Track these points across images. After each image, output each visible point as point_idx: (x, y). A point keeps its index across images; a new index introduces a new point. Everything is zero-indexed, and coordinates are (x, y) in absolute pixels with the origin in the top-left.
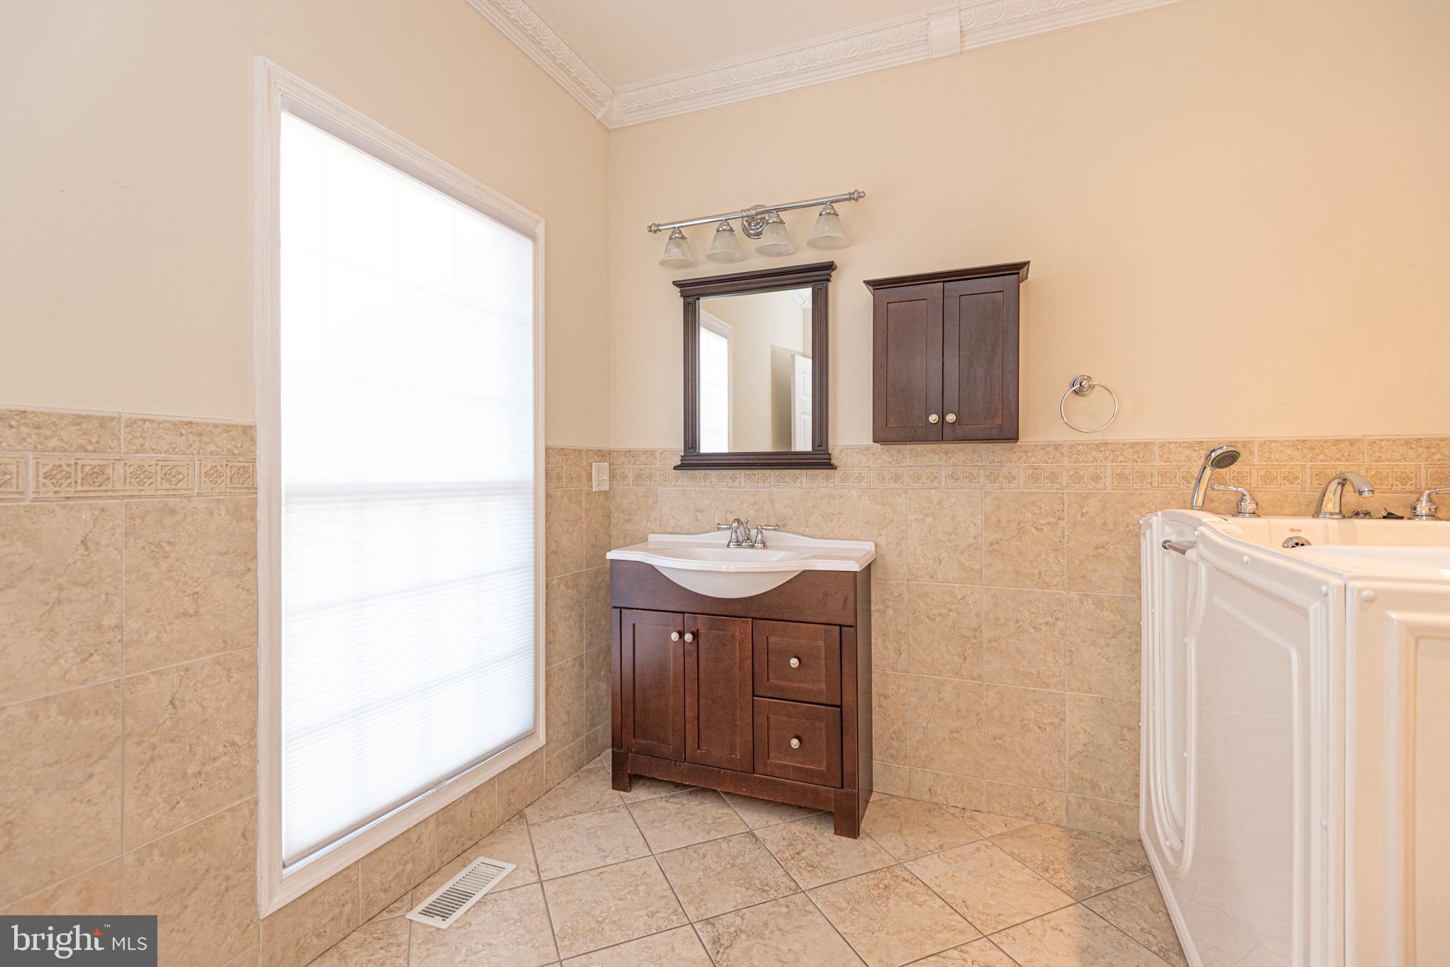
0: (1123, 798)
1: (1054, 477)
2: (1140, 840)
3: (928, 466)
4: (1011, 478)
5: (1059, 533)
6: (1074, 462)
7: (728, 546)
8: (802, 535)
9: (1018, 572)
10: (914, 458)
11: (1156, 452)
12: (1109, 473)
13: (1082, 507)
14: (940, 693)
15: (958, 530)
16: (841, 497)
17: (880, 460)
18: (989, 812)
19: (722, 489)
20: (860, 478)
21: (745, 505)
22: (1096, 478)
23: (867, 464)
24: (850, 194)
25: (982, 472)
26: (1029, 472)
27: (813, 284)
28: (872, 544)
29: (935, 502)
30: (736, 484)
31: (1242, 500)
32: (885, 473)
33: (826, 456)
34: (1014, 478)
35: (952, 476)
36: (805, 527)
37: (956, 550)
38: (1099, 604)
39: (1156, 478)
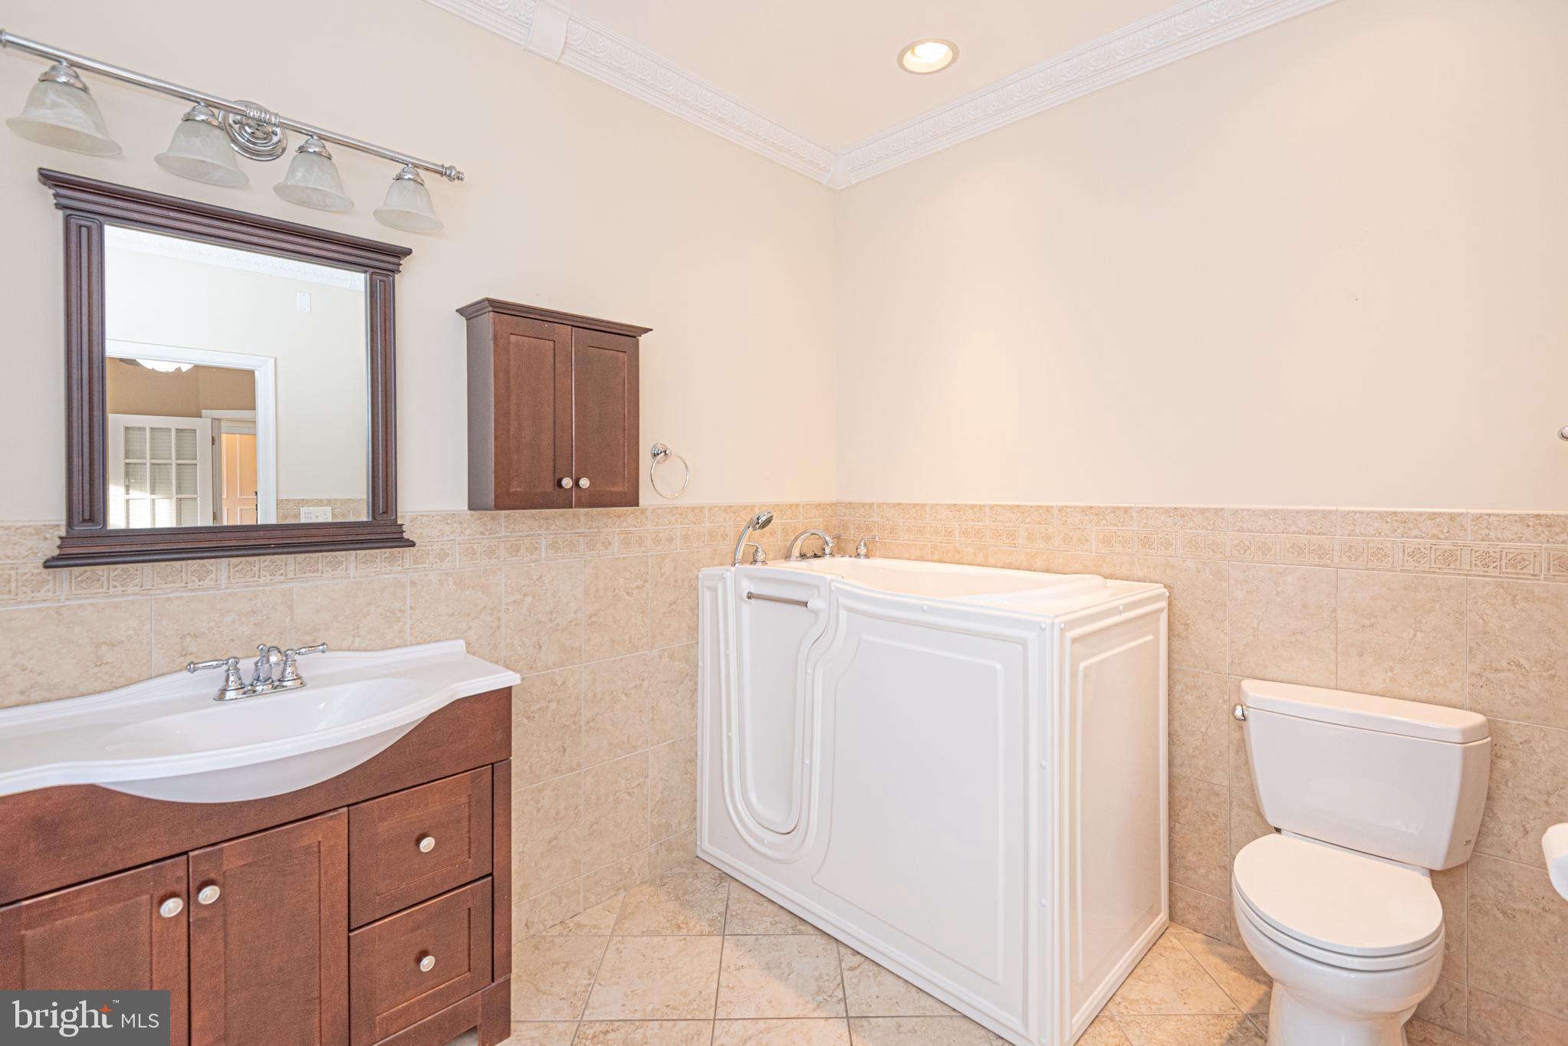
0: (686, 826)
1: (641, 541)
2: (697, 857)
3: (527, 536)
4: (608, 544)
5: (644, 596)
6: (656, 526)
7: (221, 696)
8: (349, 650)
9: (613, 642)
10: (512, 526)
11: (707, 516)
12: (679, 534)
13: (661, 568)
14: (538, 802)
15: (559, 607)
16: (413, 584)
17: (469, 531)
18: (585, 910)
19: (171, 595)
20: (442, 556)
21: (228, 619)
22: (670, 540)
23: (452, 538)
24: (443, 166)
25: (581, 539)
26: (622, 537)
27: (371, 270)
28: (462, 642)
29: (535, 577)
30: (207, 583)
31: (757, 551)
32: (475, 546)
33: (393, 529)
34: (610, 544)
35: (553, 546)
36: (354, 637)
37: (556, 630)
38: (672, 657)
39: (707, 538)
